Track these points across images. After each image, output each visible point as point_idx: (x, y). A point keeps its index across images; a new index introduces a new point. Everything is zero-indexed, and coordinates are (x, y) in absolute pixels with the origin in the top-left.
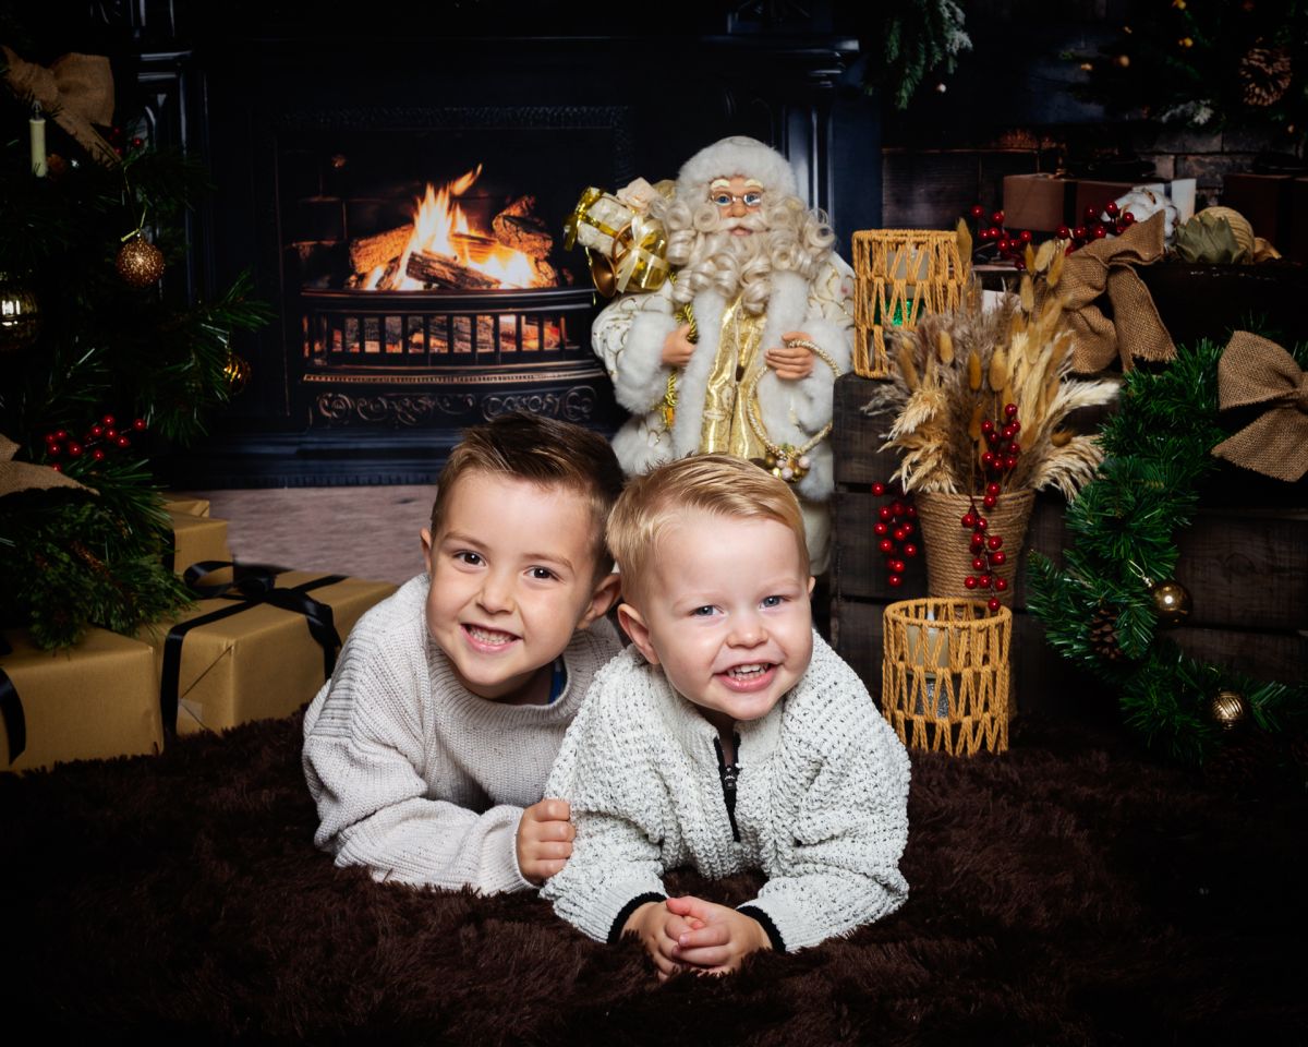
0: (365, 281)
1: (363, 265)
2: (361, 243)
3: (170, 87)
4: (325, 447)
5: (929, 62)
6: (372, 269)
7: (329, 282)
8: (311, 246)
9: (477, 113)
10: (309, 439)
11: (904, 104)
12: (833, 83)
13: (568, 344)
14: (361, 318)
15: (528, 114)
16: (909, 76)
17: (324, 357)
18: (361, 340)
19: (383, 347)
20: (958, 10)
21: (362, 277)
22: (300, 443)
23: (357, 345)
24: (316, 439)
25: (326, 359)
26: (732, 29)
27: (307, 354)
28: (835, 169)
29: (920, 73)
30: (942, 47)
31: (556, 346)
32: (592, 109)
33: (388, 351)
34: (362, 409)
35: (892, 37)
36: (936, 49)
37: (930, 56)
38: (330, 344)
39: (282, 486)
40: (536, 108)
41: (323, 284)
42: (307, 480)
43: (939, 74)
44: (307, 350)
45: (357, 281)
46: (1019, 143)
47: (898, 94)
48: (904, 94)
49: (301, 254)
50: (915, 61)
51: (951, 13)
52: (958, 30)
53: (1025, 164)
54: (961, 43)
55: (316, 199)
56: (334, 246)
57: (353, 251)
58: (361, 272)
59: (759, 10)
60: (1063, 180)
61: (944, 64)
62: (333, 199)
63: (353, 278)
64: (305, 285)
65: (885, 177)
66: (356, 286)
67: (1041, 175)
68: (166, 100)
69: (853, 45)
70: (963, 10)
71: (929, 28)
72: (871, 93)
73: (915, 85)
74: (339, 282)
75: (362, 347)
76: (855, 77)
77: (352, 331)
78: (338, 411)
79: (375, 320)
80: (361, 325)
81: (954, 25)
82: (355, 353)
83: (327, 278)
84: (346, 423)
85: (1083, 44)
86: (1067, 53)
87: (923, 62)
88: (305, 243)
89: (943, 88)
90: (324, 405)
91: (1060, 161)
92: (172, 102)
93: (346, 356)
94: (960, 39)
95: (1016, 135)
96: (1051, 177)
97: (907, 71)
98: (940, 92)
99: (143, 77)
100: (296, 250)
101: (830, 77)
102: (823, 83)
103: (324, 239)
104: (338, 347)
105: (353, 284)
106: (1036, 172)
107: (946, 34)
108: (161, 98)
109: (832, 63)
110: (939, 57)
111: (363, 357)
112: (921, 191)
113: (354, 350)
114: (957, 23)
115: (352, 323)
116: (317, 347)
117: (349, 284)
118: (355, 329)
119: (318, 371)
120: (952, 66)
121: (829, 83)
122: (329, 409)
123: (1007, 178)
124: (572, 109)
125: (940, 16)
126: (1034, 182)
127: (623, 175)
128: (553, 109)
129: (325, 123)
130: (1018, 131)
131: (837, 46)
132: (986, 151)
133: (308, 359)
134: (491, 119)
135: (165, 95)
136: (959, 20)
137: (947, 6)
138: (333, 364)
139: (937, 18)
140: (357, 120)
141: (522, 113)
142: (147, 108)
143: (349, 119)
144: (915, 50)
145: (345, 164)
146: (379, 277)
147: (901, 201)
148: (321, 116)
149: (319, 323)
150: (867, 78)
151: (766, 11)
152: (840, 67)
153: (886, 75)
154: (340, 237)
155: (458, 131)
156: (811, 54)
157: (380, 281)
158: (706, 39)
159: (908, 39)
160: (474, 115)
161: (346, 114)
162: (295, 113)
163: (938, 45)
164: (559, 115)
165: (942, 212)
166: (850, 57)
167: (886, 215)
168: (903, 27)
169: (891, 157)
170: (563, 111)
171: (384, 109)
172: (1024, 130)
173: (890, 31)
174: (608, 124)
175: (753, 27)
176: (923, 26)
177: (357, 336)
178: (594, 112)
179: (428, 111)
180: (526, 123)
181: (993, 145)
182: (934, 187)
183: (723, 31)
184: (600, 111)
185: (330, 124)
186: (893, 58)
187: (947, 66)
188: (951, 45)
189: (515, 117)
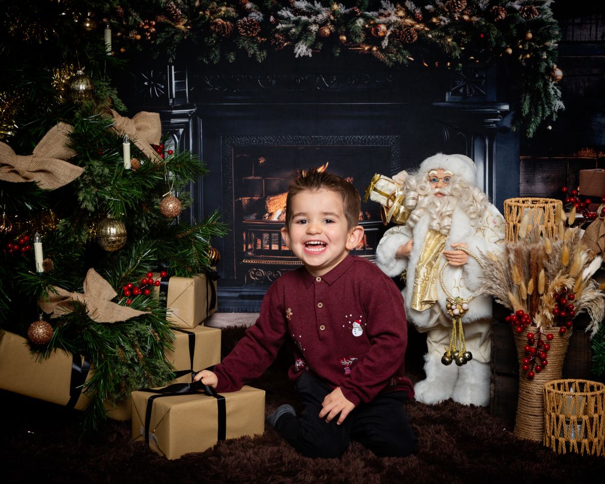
0: (273, 216)
1: (271, 209)
2: (271, 198)
3: (186, 126)
4: (252, 294)
5: (543, 116)
6: (276, 211)
7: (256, 216)
8: (248, 200)
9: (327, 139)
10: (244, 290)
11: (531, 135)
12: (496, 125)
13: (368, 247)
14: (270, 233)
15: (351, 139)
16: (534, 122)
17: (253, 251)
18: (270, 244)
19: (280, 247)
20: (558, 90)
21: (271, 214)
22: (241, 292)
23: (268, 246)
24: (248, 290)
25: (254, 253)
26: (448, 100)
27: (244, 250)
28: (497, 166)
29: (539, 120)
30: (550, 108)
31: (362, 248)
32: (381, 137)
33: (282, 249)
34: (269, 276)
35: (526, 103)
36: (547, 109)
37: (544, 111)
38: (255, 246)
39: (232, 312)
40: (354, 136)
41: (253, 217)
42: (243, 309)
43: (549, 120)
44: (245, 248)
45: (269, 216)
46: (587, 154)
47: (528, 130)
48: (531, 130)
49: (243, 203)
50: (536, 115)
51: (554, 92)
52: (558, 100)
53: (590, 164)
54: (560, 106)
55: (250, 178)
56: (259, 199)
57: (267, 202)
58: (271, 212)
59: (461, 90)
61: (551, 116)
62: (259, 178)
63: (267, 215)
64: (244, 218)
65: (521, 170)
67: (598, 169)
68: (183, 131)
69: (506, 107)
70: (560, 90)
71: (544, 99)
72: (515, 130)
73: (536, 126)
74: (260, 217)
75: (270, 247)
76: (507, 122)
77: (266, 239)
78: (258, 277)
79: (277, 234)
80: (270, 236)
81: (556, 98)
82: (267, 250)
84: (262, 282)
87: (541, 115)
88: (245, 198)
89: (550, 128)
90: (252, 274)
92: (186, 132)
93: (262, 252)
94: (559, 104)
95: (586, 151)
96: (603, 170)
97: (533, 119)
98: (549, 129)
99: (173, 121)
100: (241, 202)
101: (495, 122)
102: (491, 125)
103: (254, 197)
104: (259, 247)
105: (267, 218)
106: (595, 168)
107: (552, 102)
108: (181, 131)
109: (496, 116)
110: (548, 113)
111: (271, 252)
112: (539, 177)
113: (267, 248)
114: (558, 96)
115: (266, 236)
116: (250, 247)
117: (265, 217)
119: (249, 258)
120: (555, 117)
121: (494, 125)
122: (254, 276)
123: (581, 171)
124: (371, 137)
125: (550, 94)
126: (594, 173)
127: (395, 168)
128: (362, 136)
129: (256, 142)
130: (587, 149)
131: (499, 108)
132: (571, 158)
133: (245, 253)
134: (333, 141)
135: (183, 129)
136: (559, 95)
137: (553, 88)
138: (256, 255)
139: (548, 95)
140: (271, 141)
141: (348, 139)
142: (175, 135)
143: (267, 141)
144: (536, 109)
145: (264, 162)
146: (279, 215)
147: (529, 181)
148: (254, 139)
149: (250, 235)
150: (513, 123)
151: (465, 91)
152: (500, 118)
153: (522, 121)
154: (262, 196)
155: (317, 147)
156: (486, 111)
157: (279, 216)
158: (435, 104)
159: (534, 105)
160: (325, 139)
161: (265, 138)
162: (242, 137)
163: (548, 107)
164: (365, 139)
165: (549, 187)
166: (504, 113)
167: (522, 188)
168: (531, 99)
169: (524, 160)
170: (367, 138)
171: (283, 137)
172: (590, 148)
173: (525, 100)
174: (388, 144)
175: (458, 98)
176: (540, 98)
177: (268, 242)
178: (382, 138)
179: (303, 137)
180: (350, 143)
181: (575, 155)
182: (545, 175)
183: (444, 100)
184: (385, 138)
185: (258, 142)
186: (526, 113)
187: (552, 117)
188: (554, 107)
189: (344, 140)
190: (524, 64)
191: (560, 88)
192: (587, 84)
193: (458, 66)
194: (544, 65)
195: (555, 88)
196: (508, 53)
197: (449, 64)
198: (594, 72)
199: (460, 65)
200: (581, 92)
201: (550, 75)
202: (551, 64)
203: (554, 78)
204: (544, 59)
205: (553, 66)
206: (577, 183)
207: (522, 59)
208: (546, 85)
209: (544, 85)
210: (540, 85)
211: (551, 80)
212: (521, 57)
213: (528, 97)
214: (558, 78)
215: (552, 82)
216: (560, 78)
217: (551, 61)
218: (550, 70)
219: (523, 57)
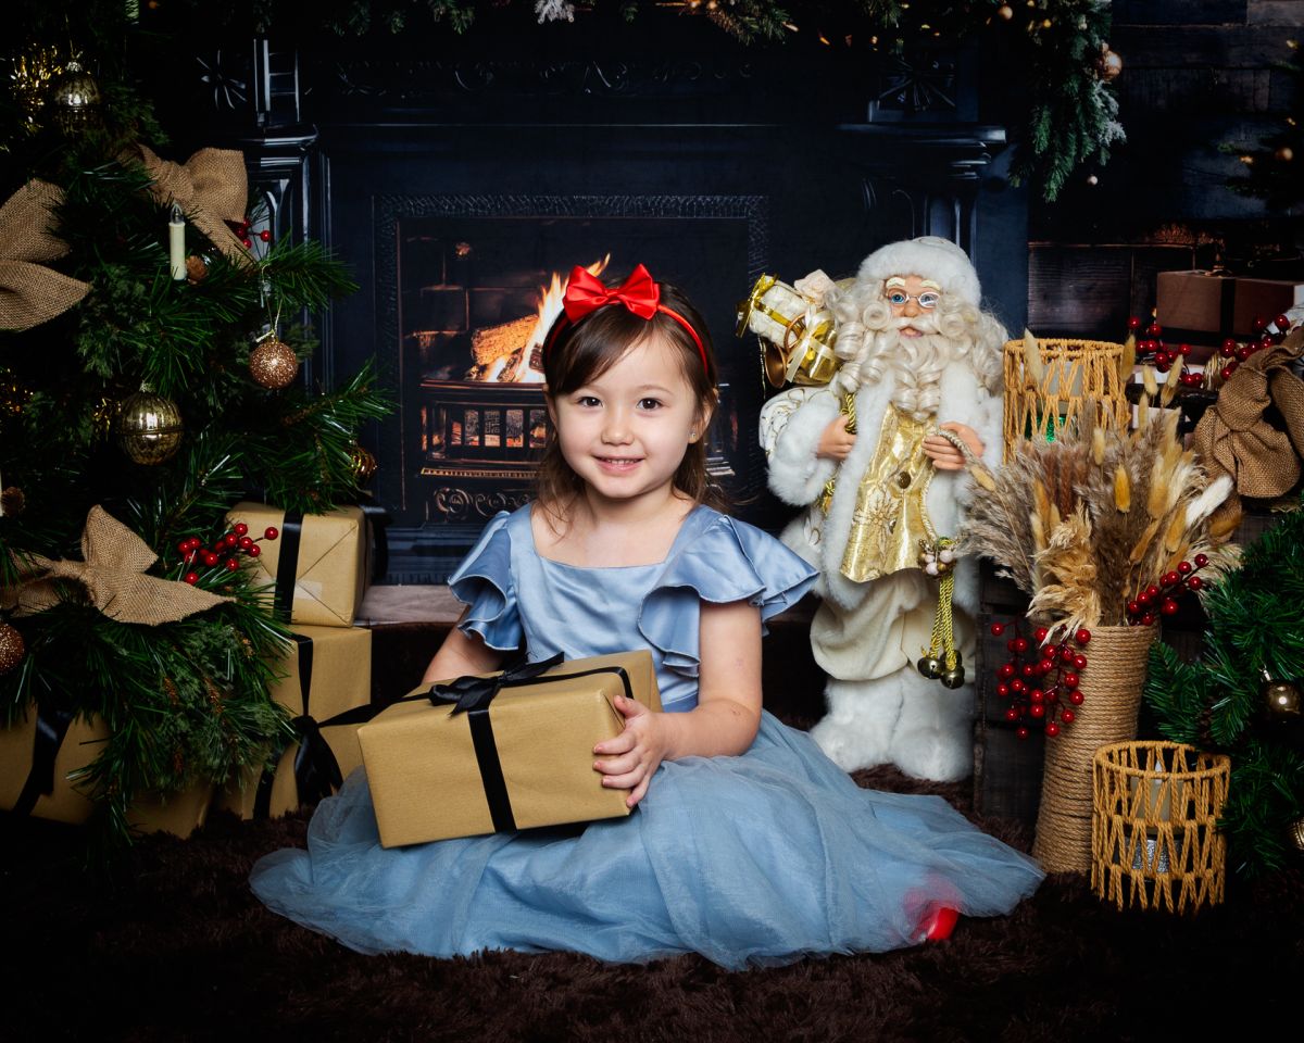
0: (487, 372)
1: (484, 356)
2: (483, 333)
3: (294, 173)
4: (442, 543)
5: (1079, 154)
6: (494, 360)
7: (449, 373)
8: (433, 336)
9: (607, 202)
10: (424, 535)
11: (1052, 197)
12: (978, 174)
14: (481, 411)
15: (659, 203)
16: (1059, 167)
17: (442, 450)
18: (481, 433)
19: (503, 441)
20: (1112, 100)
21: (483, 369)
22: (416, 539)
23: (477, 439)
24: (432, 535)
25: (445, 453)
26: (874, 117)
27: (425, 447)
29: (1070, 164)
30: (1094, 137)
32: (726, 198)
33: (508, 445)
34: (480, 504)
35: (1041, 127)
36: (1088, 140)
37: (1080, 145)
38: (449, 436)
39: (397, 584)
40: (667, 197)
41: (443, 375)
42: (422, 577)
43: (1091, 165)
44: (425, 443)
45: (478, 373)
46: (1173, 237)
47: (1046, 186)
48: (1053, 186)
49: (422, 344)
50: (1065, 152)
51: (1104, 103)
52: (1112, 120)
53: (1180, 260)
54: (1114, 134)
55: (438, 288)
56: (456, 336)
57: (475, 341)
58: (483, 363)
59: (902, 98)
60: (1220, 277)
61: (1096, 155)
62: (456, 288)
63: (474, 369)
64: (425, 376)
65: (1032, 271)
66: (477, 378)
67: (1197, 271)
68: (289, 185)
69: (999, 135)
70: (1116, 99)
71: (1081, 118)
72: (1017, 185)
73: (1065, 176)
74: (459, 374)
75: (482, 441)
76: (1001, 168)
77: (472, 424)
78: (455, 506)
79: (496, 413)
80: (482, 418)
81: (1108, 116)
82: (475, 447)
83: (448, 369)
84: (464, 518)
85: (1243, 137)
86: (1227, 145)
87: (1074, 153)
88: (425, 333)
89: (1094, 180)
90: (441, 500)
91: (1218, 257)
92: (295, 186)
93: (465, 451)
94: (1113, 129)
95: (1172, 231)
96: (1207, 273)
97: (1057, 162)
98: (1091, 184)
99: (266, 162)
100: (416, 341)
101: (975, 168)
102: (967, 174)
103: (445, 329)
104: (457, 441)
105: (475, 376)
106: (1191, 269)
107: (1098, 125)
108: (284, 183)
109: (977, 153)
110: (1090, 148)
111: (483, 451)
112: (1069, 287)
113: (474, 443)
114: (1110, 112)
115: (472, 416)
116: (436, 440)
117: (470, 375)
118: (475, 421)
119: (435, 464)
120: (1104, 157)
121: (974, 174)
122: (445, 504)
123: (1160, 274)
124: (704, 199)
125: (1093, 106)
126: (1189, 279)
127: (756, 267)
128: (685, 198)
129: (450, 209)
130: (1174, 226)
131: (983, 136)
132: (1140, 246)
133: (425, 453)
134: (621, 208)
135: (287, 181)
136: (1112, 109)
137: (1100, 95)
138: (452, 457)
139: (1089, 108)
140: (483, 207)
141: (653, 203)
142: (269, 193)
143: (475, 206)
144: (1065, 140)
145: (469, 252)
146: (501, 369)
147: (1049, 297)
148: (445, 203)
149: (438, 415)
150: (1013, 170)
151: (909, 99)
152: (986, 158)
153: (1034, 167)
154: (462, 328)
155: (587, 220)
156: (956, 144)
157: (502, 373)
158: (845, 127)
159: (1059, 130)
160: (603, 204)
161: (471, 201)
162: (420, 198)
163: (1090, 136)
164: (691, 205)
165: (1091, 309)
166: (996, 147)
167: (1032, 311)
168: (1053, 117)
169: (1038, 250)
170: (696, 200)
171: (511, 197)
172: (1179, 225)
173: (1039, 121)
174: (741, 214)
175: (894, 115)
176: (1074, 116)
177: (477, 430)
178: (727, 201)
179: (556, 199)
180: (658, 213)
181: (1147, 239)
182: (1083, 283)
183: (864, 120)
184: (735, 200)
185: (456, 210)
186: (1042, 149)
187: (1099, 157)
188: (1104, 135)
189: (645, 206)
190: (1038, 41)
191: (1117, 94)
192: (1173, 86)
193: (895, 46)
194: (1082, 43)
195: (1106, 94)
196: (1003, 17)
197: (875, 40)
198: (1189, 60)
199: (900, 42)
200: (1161, 102)
201: (1094, 66)
202: (1098, 42)
203: (1103, 72)
204: (1082, 31)
205: (1101, 47)
206: (1151, 302)
207: (1034, 31)
208: (1086, 87)
209: (1080, 87)
210: (1073, 87)
211: (1096, 76)
212: (1031, 27)
213: (1045, 113)
214: (1110, 71)
215: (1098, 81)
216: (1115, 71)
217: (1096, 36)
218: (1094, 56)
219: (1035, 25)
